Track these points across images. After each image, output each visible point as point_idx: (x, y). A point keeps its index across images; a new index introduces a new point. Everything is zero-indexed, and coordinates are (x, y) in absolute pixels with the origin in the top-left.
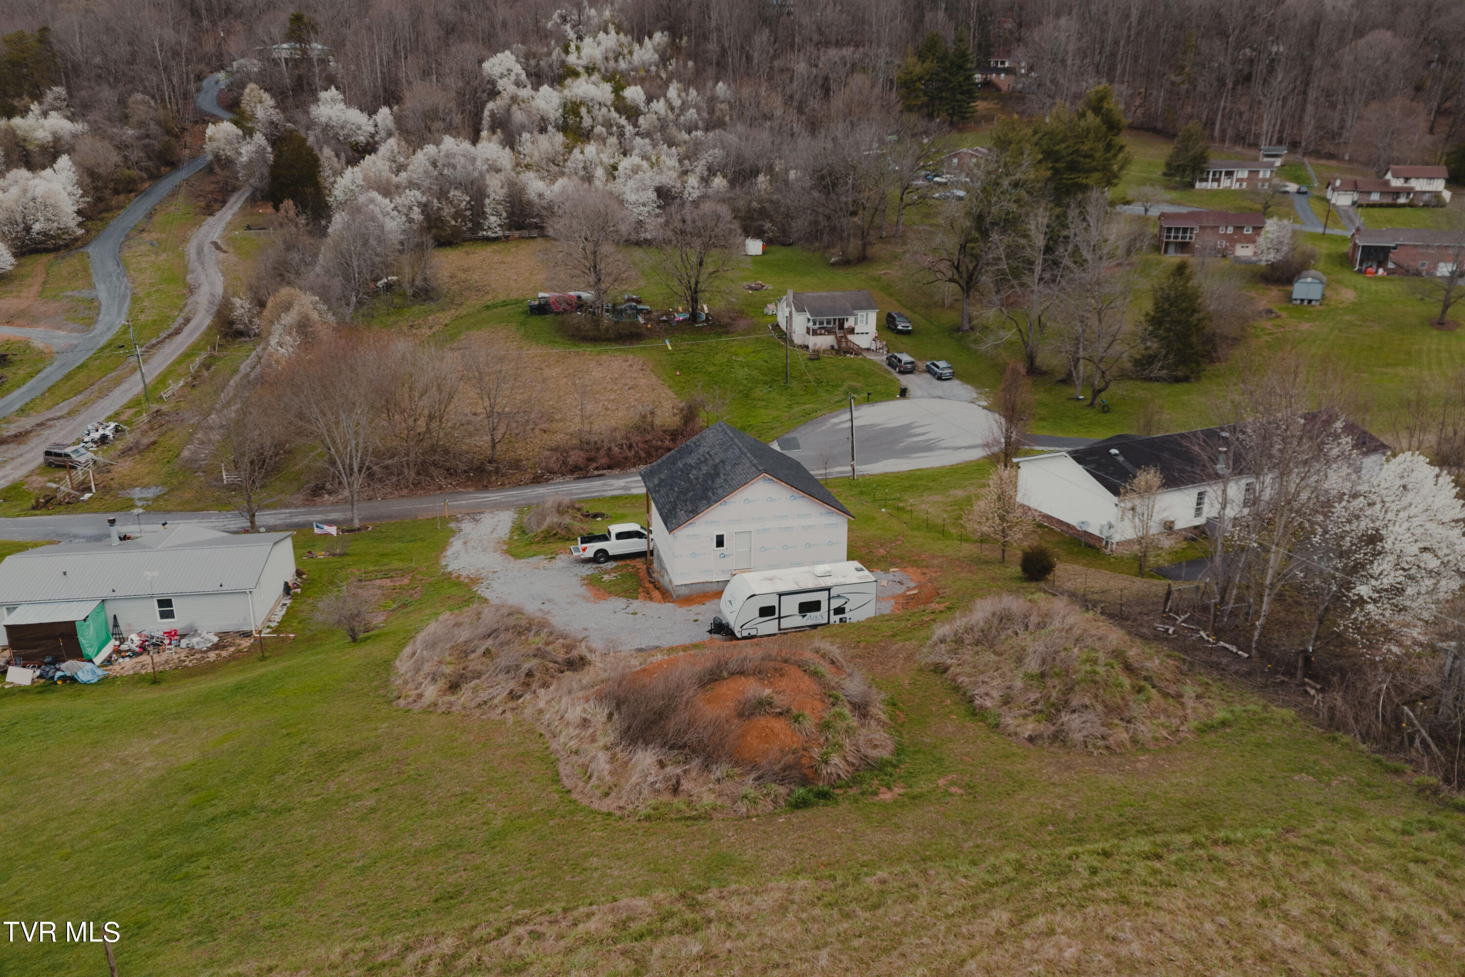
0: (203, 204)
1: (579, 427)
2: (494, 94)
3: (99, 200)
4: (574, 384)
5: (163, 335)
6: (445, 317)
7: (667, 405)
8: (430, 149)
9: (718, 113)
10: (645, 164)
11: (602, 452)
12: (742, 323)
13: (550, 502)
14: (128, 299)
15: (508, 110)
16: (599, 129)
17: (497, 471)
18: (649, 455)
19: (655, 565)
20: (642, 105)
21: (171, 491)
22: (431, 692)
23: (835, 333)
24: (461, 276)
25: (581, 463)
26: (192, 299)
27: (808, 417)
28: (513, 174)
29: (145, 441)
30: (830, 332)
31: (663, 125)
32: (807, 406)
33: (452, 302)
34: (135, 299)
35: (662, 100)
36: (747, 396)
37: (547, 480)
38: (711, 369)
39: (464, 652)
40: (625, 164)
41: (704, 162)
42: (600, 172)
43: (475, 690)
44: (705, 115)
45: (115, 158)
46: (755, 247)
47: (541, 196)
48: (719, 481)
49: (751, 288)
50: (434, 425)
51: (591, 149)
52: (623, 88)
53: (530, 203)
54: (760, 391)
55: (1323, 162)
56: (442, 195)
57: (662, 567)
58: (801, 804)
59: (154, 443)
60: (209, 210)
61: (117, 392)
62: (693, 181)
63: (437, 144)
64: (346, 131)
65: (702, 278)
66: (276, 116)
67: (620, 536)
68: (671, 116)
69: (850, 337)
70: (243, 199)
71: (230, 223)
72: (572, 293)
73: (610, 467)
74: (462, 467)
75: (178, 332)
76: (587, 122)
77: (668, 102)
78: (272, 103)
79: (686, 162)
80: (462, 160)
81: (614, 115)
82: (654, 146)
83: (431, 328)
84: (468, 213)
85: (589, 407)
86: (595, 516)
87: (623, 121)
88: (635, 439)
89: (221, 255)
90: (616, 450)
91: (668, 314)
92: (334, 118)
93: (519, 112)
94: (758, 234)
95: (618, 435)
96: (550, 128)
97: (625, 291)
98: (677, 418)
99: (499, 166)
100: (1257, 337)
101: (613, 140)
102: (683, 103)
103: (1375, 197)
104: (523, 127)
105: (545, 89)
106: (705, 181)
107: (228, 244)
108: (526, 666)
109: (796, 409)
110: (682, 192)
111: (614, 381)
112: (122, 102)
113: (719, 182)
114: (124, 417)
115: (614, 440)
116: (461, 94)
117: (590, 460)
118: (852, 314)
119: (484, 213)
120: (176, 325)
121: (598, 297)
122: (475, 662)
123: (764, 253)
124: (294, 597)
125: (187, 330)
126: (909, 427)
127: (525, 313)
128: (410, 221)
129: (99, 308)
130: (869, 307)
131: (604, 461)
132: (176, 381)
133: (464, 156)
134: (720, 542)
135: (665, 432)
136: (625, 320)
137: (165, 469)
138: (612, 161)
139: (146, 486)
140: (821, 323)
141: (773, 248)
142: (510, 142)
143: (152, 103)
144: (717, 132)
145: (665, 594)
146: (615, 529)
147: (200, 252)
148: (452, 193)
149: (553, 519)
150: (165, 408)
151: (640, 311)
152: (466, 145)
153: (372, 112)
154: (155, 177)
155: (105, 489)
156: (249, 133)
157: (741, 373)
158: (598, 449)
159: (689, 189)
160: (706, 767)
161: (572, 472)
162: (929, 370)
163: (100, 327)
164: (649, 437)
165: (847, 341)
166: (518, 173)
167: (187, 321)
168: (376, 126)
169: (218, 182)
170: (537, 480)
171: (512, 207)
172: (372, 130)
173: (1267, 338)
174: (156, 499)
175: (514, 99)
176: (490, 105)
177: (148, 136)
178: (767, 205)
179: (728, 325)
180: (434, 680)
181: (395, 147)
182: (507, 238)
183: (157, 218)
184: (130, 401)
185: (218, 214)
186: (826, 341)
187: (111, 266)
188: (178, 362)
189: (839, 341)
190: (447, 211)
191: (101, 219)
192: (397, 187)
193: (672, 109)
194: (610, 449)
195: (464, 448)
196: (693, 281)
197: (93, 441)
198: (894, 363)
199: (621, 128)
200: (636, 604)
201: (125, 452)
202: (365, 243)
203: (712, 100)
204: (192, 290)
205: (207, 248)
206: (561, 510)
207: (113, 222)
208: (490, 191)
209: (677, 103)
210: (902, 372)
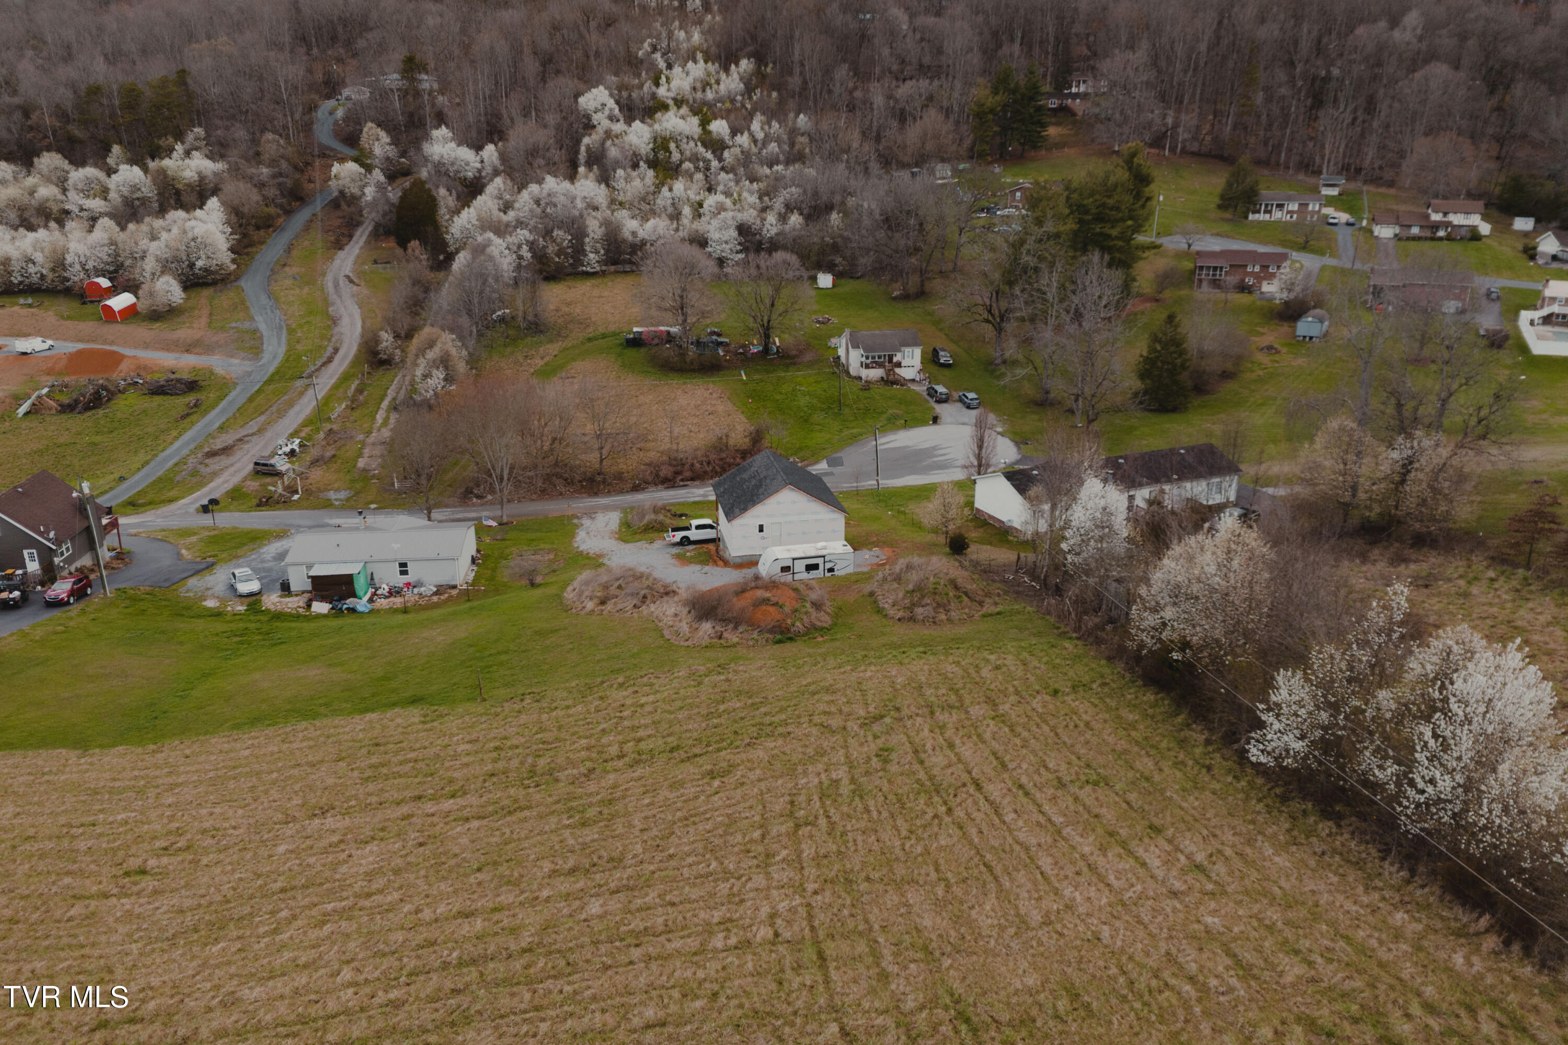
0: (332, 239)
1: (668, 445)
2: (589, 127)
3: (245, 235)
4: (664, 410)
5: (319, 363)
6: (553, 349)
7: (740, 428)
8: (534, 188)
9: (797, 147)
10: (728, 202)
11: (687, 467)
12: (808, 357)
13: (647, 505)
14: (285, 331)
15: (603, 144)
16: (687, 165)
17: (604, 481)
18: (724, 470)
19: (721, 546)
20: (727, 138)
21: (357, 493)
22: (590, 605)
23: (884, 367)
24: (565, 309)
25: (670, 475)
26: (336, 330)
27: (854, 439)
28: (609, 212)
29: (328, 454)
30: (880, 365)
31: (746, 159)
32: (855, 431)
33: (559, 335)
34: (291, 331)
35: (746, 134)
36: (806, 421)
37: (643, 489)
38: (778, 397)
39: (606, 587)
40: (711, 201)
41: (781, 199)
42: (687, 211)
43: (615, 604)
44: (786, 147)
45: (255, 197)
46: (825, 280)
47: (634, 234)
48: (761, 490)
49: (819, 322)
50: (556, 444)
51: (679, 186)
52: (708, 122)
53: (624, 241)
54: (818, 417)
55: (1383, 190)
56: (547, 233)
57: (726, 547)
58: (779, 642)
59: (334, 456)
60: (339, 245)
61: (292, 412)
62: (771, 218)
63: (540, 182)
64: (455, 168)
65: (774, 317)
66: (392, 151)
67: (699, 527)
68: (754, 150)
69: (897, 370)
70: (367, 233)
71: (358, 257)
72: (662, 328)
73: (692, 479)
74: (578, 478)
75: (330, 360)
76: (676, 157)
77: (752, 135)
78: (388, 140)
79: (766, 199)
80: (562, 198)
81: (701, 149)
82: (737, 182)
83: (542, 358)
84: (569, 251)
85: (676, 431)
86: (681, 515)
87: (709, 155)
88: (713, 456)
89: (355, 288)
90: (698, 465)
91: (744, 346)
92: (446, 156)
93: (613, 149)
94: (830, 268)
95: (699, 453)
96: (642, 163)
97: (707, 326)
98: (747, 440)
99: (596, 204)
100: (1252, 371)
101: (699, 176)
102: (766, 135)
103: (1415, 230)
104: (617, 164)
105: (637, 124)
106: (783, 218)
107: (359, 278)
108: (643, 592)
109: (846, 432)
110: (761, 229)
111: (697, 407)
112: (255, 141)
113: (795, 219)
114: (303, 434)
115: (696, 458)
116: (558, 128)
117: (677, 473)
118: (900, 351)
119: (584, 250)
120: (328, 354)
121: (685, 331)
122: (613, 590)
123: (834, 286)
124: (478, 565)
125: (338, 358)
126: (934, 448)
127: (621, 345)
128: (520, 257)
129: (261, 337)
130: (915, 344)
131: (688, 474)
132: (340, 405)
133: (564, 195)
134: (761, 529)
135: (737, 451)
136: (707, 352)
137: (348, 477)
138: (698, 198)
139: (337, 490)
140: (873, 358)
141: (843, 281)
142: (605, 179)
143: (282, 142)
144: (797, 166)
145: (726, 563)
146: (695, 522)
147: (336, 285)
148: (555, 233)
149: (650, 517)
150: (335, 427)
151: (720, 344)
152: (566, 184)
153: (479, 148)
154: (288, 212)
155: (308, 492)
156: (369, 168)
157: (803, 401)
158: (683, 465)
159: (768, 226)
160: (736, 628)
161: (663, 482)
162: (961, 400)
163: (266, 357)
164: (724, 455)
165: (895, 374)
166: (613, 211)
167: (336, 350)
168: (482, 162)
169: (344, 217)
170: (636, 489)
171: (609, 245)
172: (479, 165)
173: (1261, 373)
174: (348, 500)
175: (608, 134)
176: (586, 140)
177: (280, 175)
178: (839, 240)
179: (795, 356)
180: (591, 599)
181: (502, 186)
182: (604, 272)
183: (295, 253)
184: (305, 420)
185: (347, 248)
186: (875, 374)
187: (264, 300)
188: (335, 387)
189: (888, 372)
190: (551, 249)
191: (247, 254)
192: (507, 225)
193: (755, 141)
194: (692, 465)
195: (578, 462)
196: (766, 319)
197: (285, 454)
198: (932, 393)
199: (707, 162)
200: (707, 568)
201: (315, 462)
202: (484, 283)
203: (793, 132)
204: (335, 321)
205: (342, 282)
206: (656, 510)
207: (258, 257)
208: (590, 230)
209: (760, 135)
210: (939, 401)
